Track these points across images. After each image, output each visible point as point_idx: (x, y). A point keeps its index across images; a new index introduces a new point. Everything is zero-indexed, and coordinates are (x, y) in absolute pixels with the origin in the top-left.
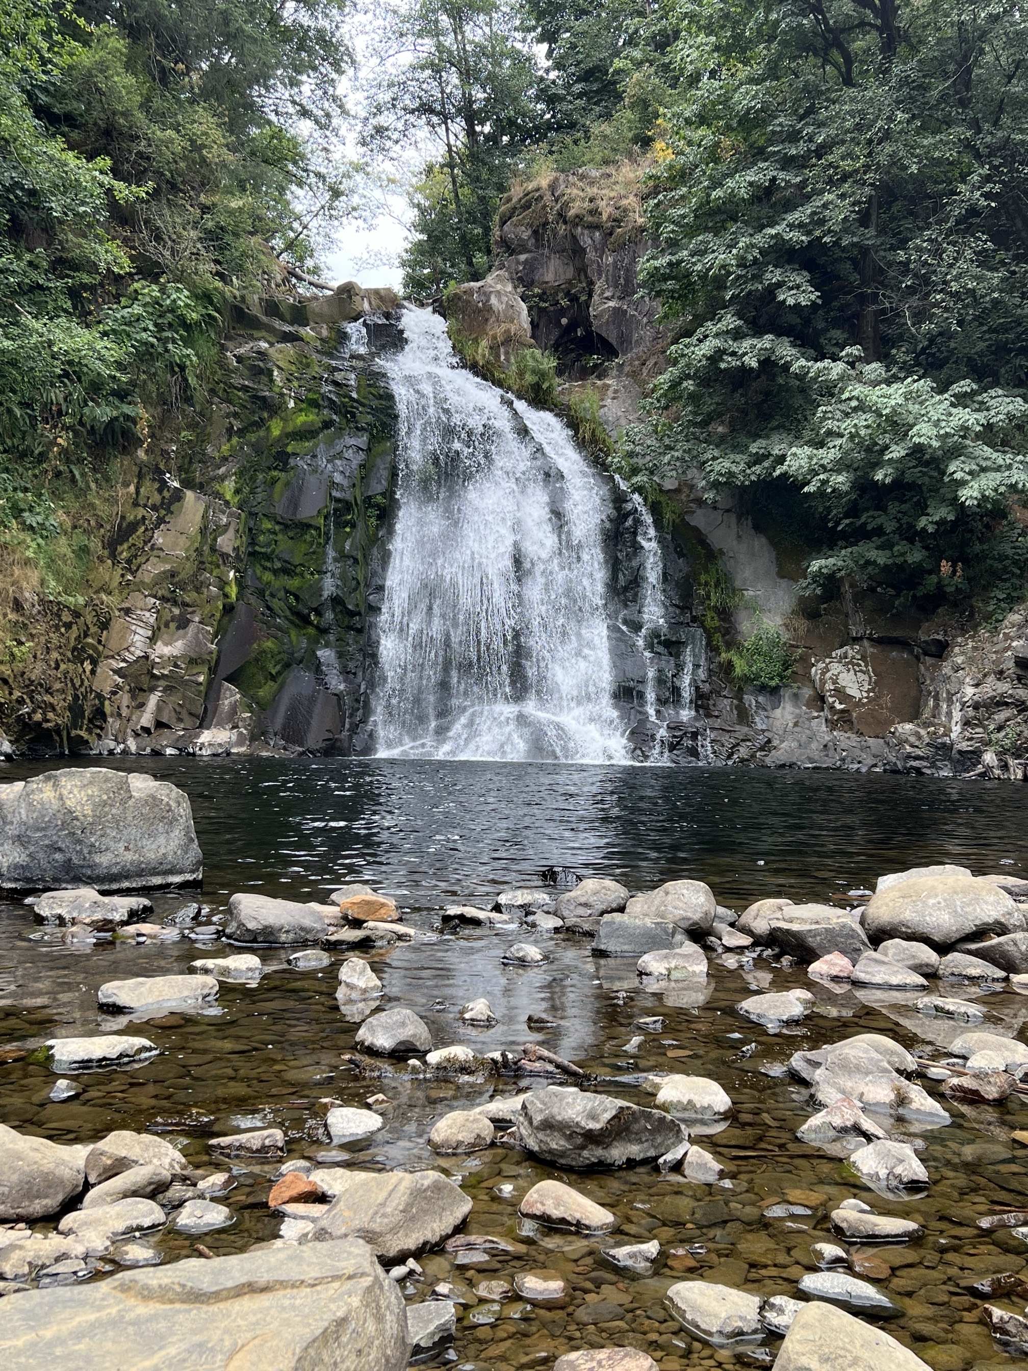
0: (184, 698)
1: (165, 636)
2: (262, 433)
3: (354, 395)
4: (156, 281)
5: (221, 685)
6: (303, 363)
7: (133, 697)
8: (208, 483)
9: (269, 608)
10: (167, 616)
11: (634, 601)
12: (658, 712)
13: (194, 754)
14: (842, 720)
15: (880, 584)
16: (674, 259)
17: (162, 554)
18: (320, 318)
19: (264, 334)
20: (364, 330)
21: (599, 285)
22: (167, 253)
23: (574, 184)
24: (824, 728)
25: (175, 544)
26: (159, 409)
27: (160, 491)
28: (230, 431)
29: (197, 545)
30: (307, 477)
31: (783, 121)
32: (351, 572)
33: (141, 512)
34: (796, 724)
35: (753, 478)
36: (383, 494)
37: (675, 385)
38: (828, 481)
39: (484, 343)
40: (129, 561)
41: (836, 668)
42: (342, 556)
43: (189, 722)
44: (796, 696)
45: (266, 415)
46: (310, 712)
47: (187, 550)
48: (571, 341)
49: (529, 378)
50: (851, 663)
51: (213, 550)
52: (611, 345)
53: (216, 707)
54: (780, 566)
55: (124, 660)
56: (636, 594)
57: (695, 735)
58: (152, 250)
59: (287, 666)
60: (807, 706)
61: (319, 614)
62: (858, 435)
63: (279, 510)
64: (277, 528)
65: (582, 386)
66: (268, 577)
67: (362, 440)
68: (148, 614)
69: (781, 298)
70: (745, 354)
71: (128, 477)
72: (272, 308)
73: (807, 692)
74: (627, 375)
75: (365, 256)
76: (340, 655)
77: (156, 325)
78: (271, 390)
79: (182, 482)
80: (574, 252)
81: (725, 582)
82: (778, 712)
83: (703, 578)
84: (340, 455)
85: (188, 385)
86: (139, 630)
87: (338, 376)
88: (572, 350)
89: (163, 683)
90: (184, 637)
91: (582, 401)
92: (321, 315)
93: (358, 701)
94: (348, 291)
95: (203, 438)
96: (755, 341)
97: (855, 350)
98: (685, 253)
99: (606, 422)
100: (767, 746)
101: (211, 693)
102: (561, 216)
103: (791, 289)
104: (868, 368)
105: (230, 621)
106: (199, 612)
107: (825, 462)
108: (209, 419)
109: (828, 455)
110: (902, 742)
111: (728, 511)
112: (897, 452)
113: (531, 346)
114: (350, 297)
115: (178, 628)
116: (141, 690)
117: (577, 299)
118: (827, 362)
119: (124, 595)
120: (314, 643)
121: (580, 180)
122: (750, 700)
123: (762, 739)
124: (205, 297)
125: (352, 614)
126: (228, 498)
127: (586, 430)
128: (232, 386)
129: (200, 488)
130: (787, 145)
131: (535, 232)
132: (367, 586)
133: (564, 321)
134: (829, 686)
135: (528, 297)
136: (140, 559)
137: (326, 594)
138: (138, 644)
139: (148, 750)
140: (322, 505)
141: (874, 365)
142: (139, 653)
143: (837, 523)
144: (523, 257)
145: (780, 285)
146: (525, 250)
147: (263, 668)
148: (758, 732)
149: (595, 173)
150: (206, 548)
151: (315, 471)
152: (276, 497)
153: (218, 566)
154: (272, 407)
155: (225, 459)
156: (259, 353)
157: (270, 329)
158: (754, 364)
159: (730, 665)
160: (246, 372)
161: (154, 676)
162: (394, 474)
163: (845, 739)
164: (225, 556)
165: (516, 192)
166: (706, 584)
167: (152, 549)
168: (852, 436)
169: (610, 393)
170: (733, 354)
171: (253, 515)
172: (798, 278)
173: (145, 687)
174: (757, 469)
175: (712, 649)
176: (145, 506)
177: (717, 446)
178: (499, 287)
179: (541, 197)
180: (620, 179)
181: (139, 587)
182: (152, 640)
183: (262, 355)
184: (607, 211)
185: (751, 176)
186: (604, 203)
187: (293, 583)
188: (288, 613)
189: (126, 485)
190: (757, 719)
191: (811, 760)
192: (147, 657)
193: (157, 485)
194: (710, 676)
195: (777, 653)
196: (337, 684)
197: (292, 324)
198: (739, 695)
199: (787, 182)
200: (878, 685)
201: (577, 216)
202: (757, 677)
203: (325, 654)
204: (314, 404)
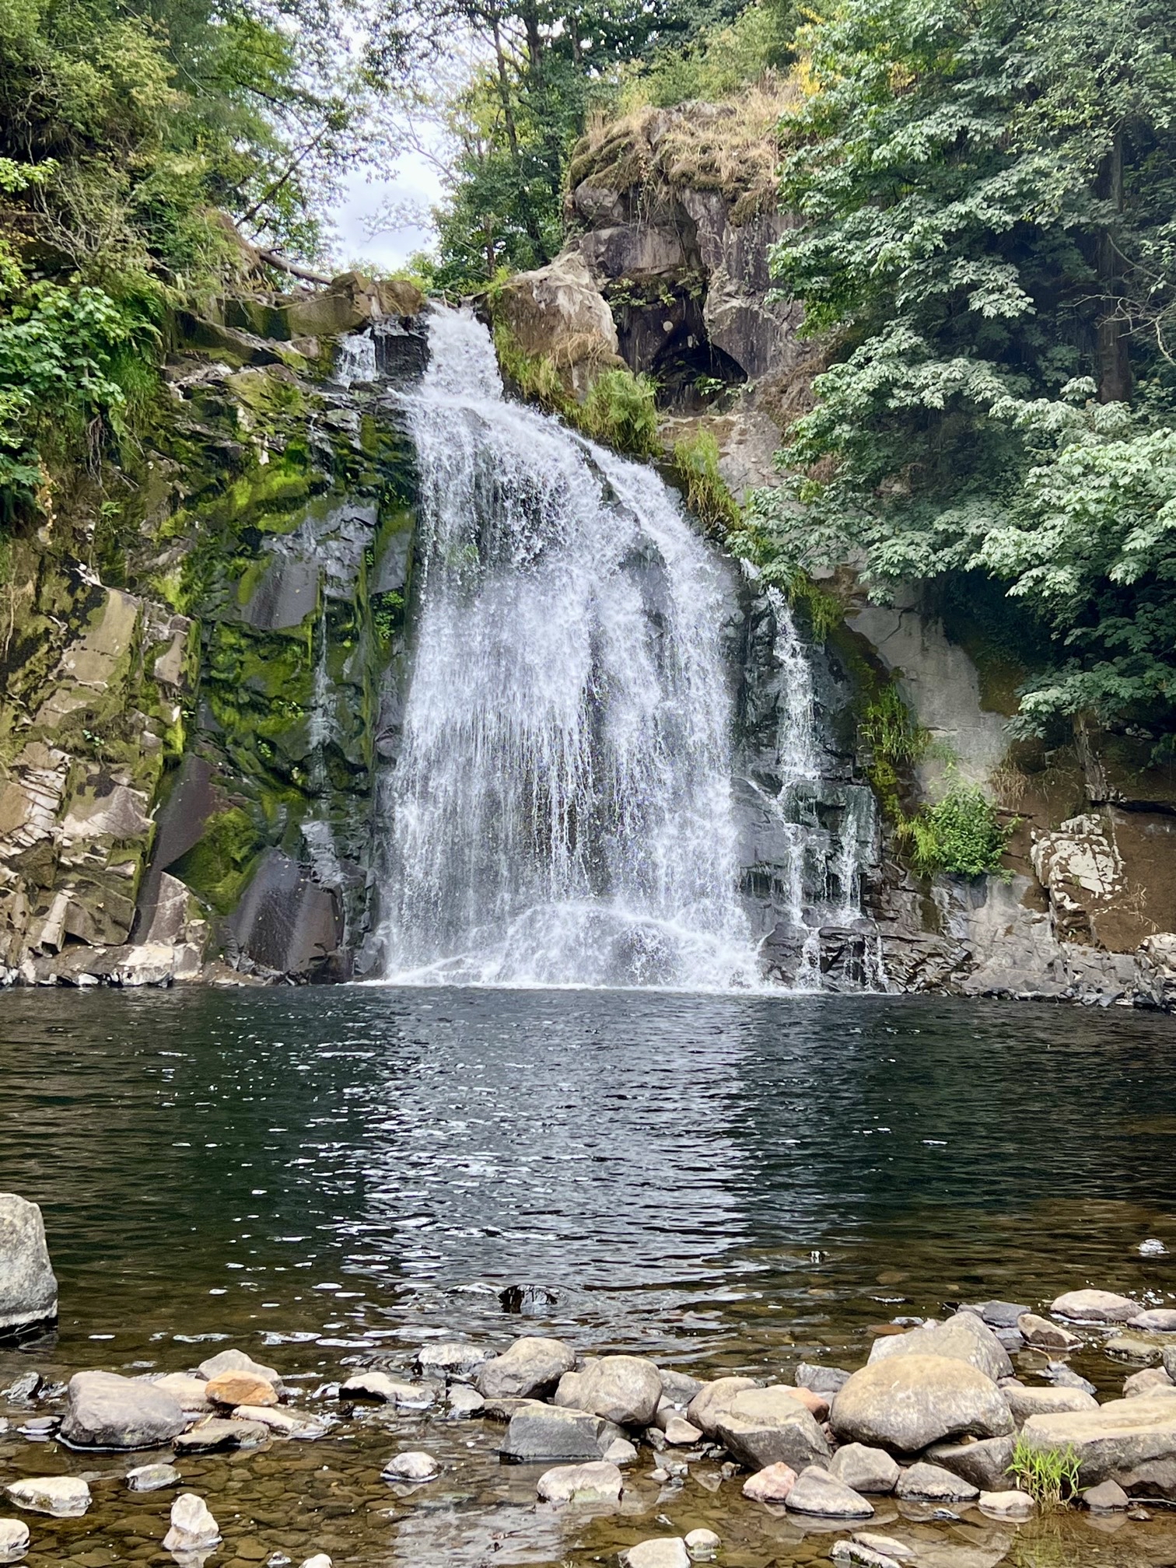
0: (106, 899)
1: (78, 808)
2: (221, 502)
3: (357, 444)
4: (66, 283)
5: (160, 878)
6: (282, 396)
7: (32, 900)
8: (142, 577)
9: (231, 762)
10: (81, 776)
11: (771, 744)
12: (806, 912)
13: (119, 984)
14: (1075, 926)
15: (1129, 723)
16: (821, 244)
17: (74, 685)
18: (307, 327)
19: (225, 353)
20: (372, 345)
21: (717, 276)
22: (81, 243)
23: (679, 127)
24: (1049, 937)
25: (93, 671)
26: (70, 470)
27: (71, 590)
28: (174, 500)
29: (125, 671)
30: (287, 567)
31: (977, 45)
32: (352, 707)
33: (42, 623)
34: (1009, 931)
35: (940, 567)
36: (400, 591)
37: (823, 431)
38: (1043, 579)
39: (548, 363)
40: (25, 697)
41: (1065, 848)
42: (339, 684)
43: (113, 934)
44: (1008, 889)
45: (226, 475)
46: (292, 916)
47: (111, 678)
48: (680, 354)
49: (616, 414)
50: (1087, 840)
51: (149, 677)
52: (737, 364)
53: (153, 913)
54: (985, 693)
55: (18, 845)
56: (773, 735)
57: (860, 947)
58: (57, 236)
59: (258, 847)
60: (1026, 903)
61: (304, 769)
62: (1086, 511)
63: (246, 616)
64: (243, 642)
65: (694, 424)
66: (229, 715)
67: (368, 511)
68: (52, 775)
69: (976, 305)
70: (925, 387)
71: (25, 572)
72: (235, 314)
73: (1024, 883)
74: (760, 408)
75: (383, 213)
76: (337, 830)
77: (64, 347)
78: (234, 438)
79: (103, 576)
80: (680, 224)
81: (903, 718)
82: (982, 913)
83: (871, 711)
84: (335, 534)
85: (112, 434)
86: (40, 799)
87: (333, 417)
88: (680, 368)
89: (74, 877)
90: (105, 808)
91: (693, 449)
92: (308, 323)
93: (362, 899)
94: (345, 287)
95: (134, 511)
96: (940, 367)
97: (1084, 384)
98: (838, 235)
99: (729, 478)
100: (966, 963)
101: (146, 890)
102: (661, 172)
103: (990, 292)
104: (1103, 410)
105: (174, 782)
106: (128, 770)
107: (1040, 550)
108: (144, 483)
109: (1044, 541)
110: (1159, 963)
111: (908, 610)
112: (1141, 540)
113: (618, 367)
114: (351, 297)
115: (97, 795)
116: (43, 888)
117: (686, 293)
118: (1042, 403)
119: (19, 747)
120: (298, 813)
121: (689, 119)
122: (940, 893)
123: (959, 953)
124: (137, 303)
125: (354, 769)
126: (171, 599)
127: (698, 492)
128: (177, 433)
129: (131, 584)
130: (983, 80)
131: (623, 197)
132: (376, 726)
133: (668, 326)
134: (1056, 875)
135: (613, 292)
136: (41, 693)
137: (315, 740)
138: (39, 820)
139: (53, 978)
140: (307, 610)
141: (1111, 406)
142: (40, 834)
143: (1064, 634)
144: (605, 233)
145: (974, 286)
146: (609, 223)
147: (223, 852)
148: (952, 942)
149: (710, 109)
150: (139, 675)
151: (299, 558)
152: (242, 596)
153: (156, 701)
154: (235, 463)
155: (166, 542)
156: (216, 382)
157: (234, 346)
158: (939, 403)
159: (910, 843)
160: (198, 412)
161: (61, 867)
162: (416, 559)
163: (1079, 954)
164: (166, 686)
165: (596, 135)
166: (876, 720)
167: (60, 677)
168: (1077, 515)
169: (734, 435)
170: (908, 386)
171: (208, 623)
172: (1002, 275)
173: (49, 883)
174: (946, 554)
175: (885, 817)
176: (49, 613)
177: (889, 519)
178: (569, 279)
179: (631, 145)
180: (747, 118)
181: (40, 734)
182: (59, 812)
183: (221, 385)
184: (727, 165)
185: (930, 127)
186: (723, 154)
187: (266, 724)
188: (259, 769)
189: (21, 582)
190: (952, 924)
191: (1030, 986)
192: (50, 840)
193: (66, 582)
194: (882, 859)
195: (981, 825)
196: (331, 873)
197: (265, 337)
198: (924, 886)
199: (983, 135)
200: (1128, 872)
201: (684, 174)
202: (951, 860)
203: (314, 830)
204: (297, 458)
